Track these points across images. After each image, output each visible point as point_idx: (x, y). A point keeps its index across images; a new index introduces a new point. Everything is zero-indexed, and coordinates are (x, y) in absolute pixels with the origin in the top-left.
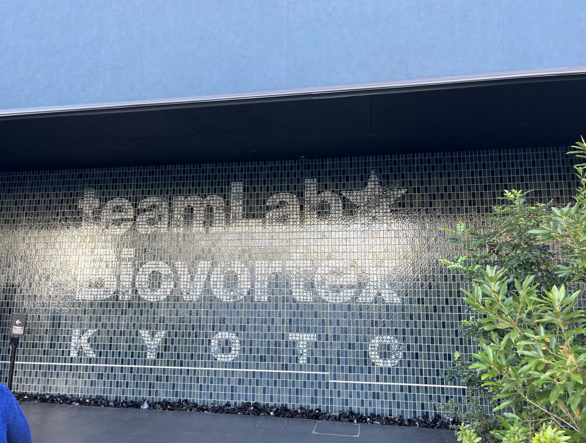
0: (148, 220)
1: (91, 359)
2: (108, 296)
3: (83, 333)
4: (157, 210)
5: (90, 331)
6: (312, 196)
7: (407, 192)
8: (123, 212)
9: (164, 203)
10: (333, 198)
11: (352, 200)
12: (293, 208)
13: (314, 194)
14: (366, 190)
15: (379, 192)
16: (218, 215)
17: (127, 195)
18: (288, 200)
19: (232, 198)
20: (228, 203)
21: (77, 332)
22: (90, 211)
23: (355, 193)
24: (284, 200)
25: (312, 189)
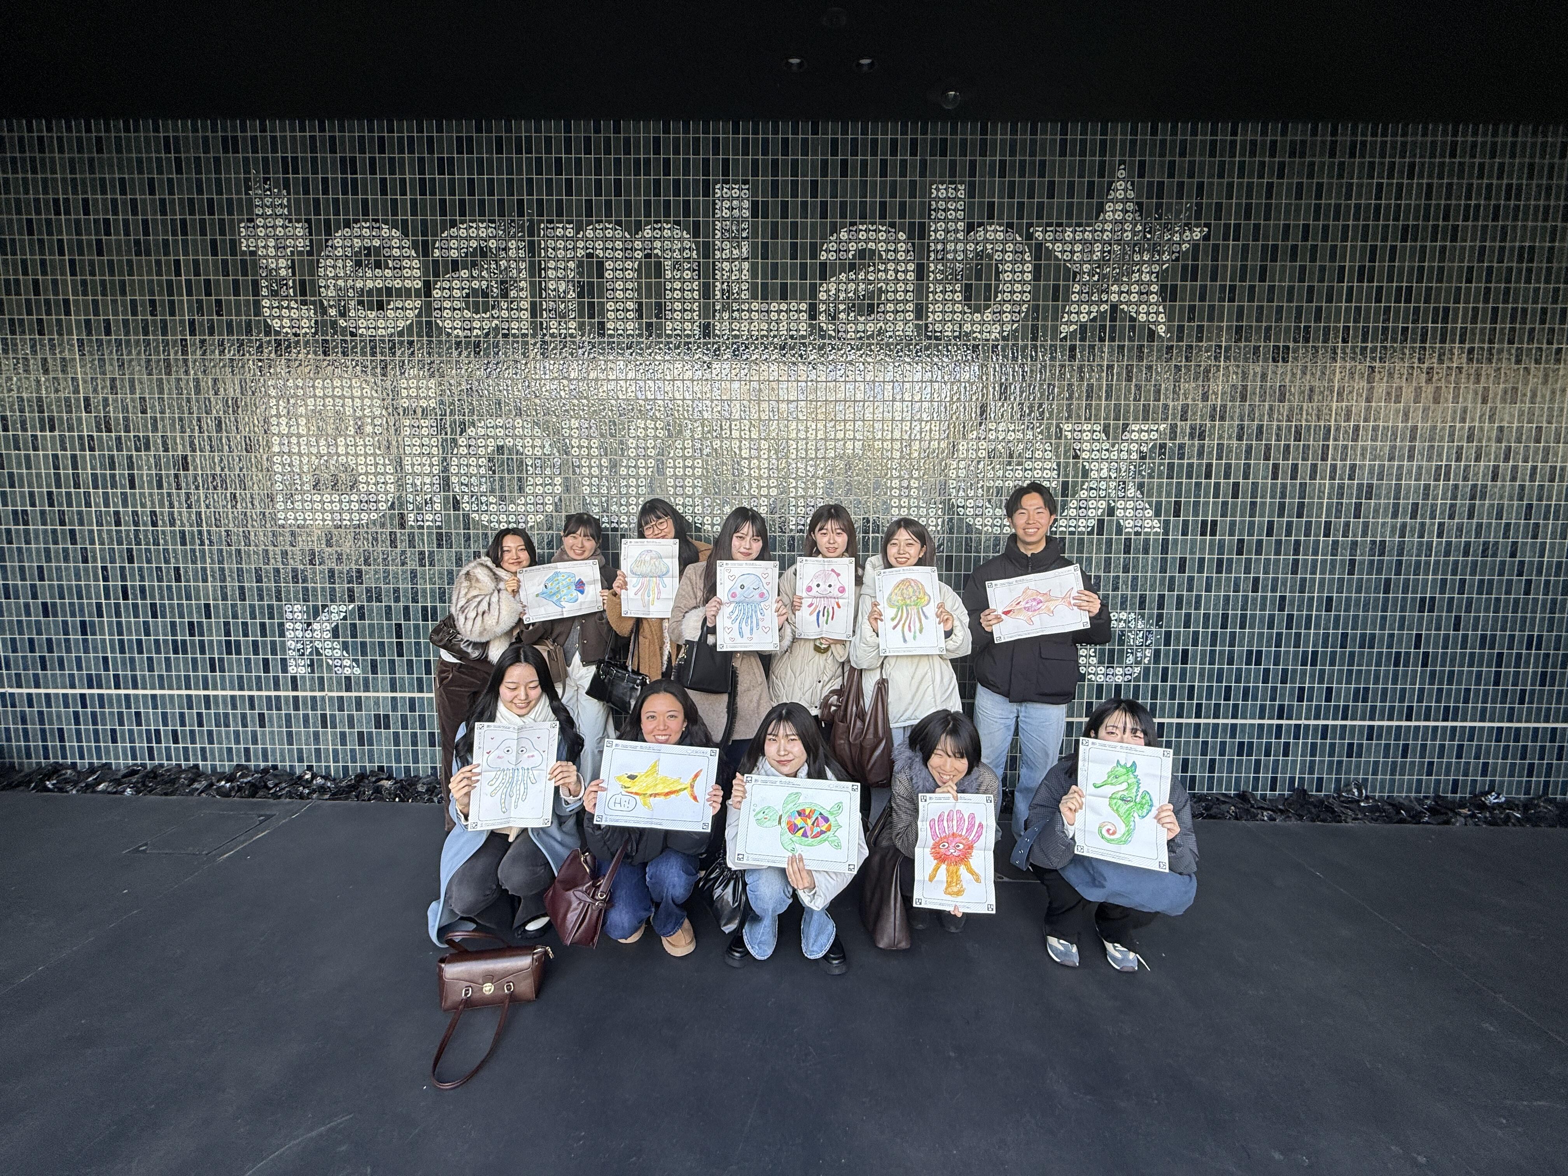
0: (468, 295)
1: (348, 679)
2: (374, 516)
3: (316, 614)
4: (493, 266)
5: (334, 608)
6: (951, 236)
7: (1206, 238)
8: (387, 267)
9: (512, 244)
10: (1010, 247)
11: (1059, 255)
12: (896, 272)
13: (956, 231)
14: (1098, 226)
15: (1134, 233)
16: (677, 285)
17: (395, 214)
18: (882, 247)
19: (719, 234)
20: (707, 250)
21: (296, 611)
22: (282, 263)
23: (1069, 235)
24: (872, 245)
25: (951, 215)
